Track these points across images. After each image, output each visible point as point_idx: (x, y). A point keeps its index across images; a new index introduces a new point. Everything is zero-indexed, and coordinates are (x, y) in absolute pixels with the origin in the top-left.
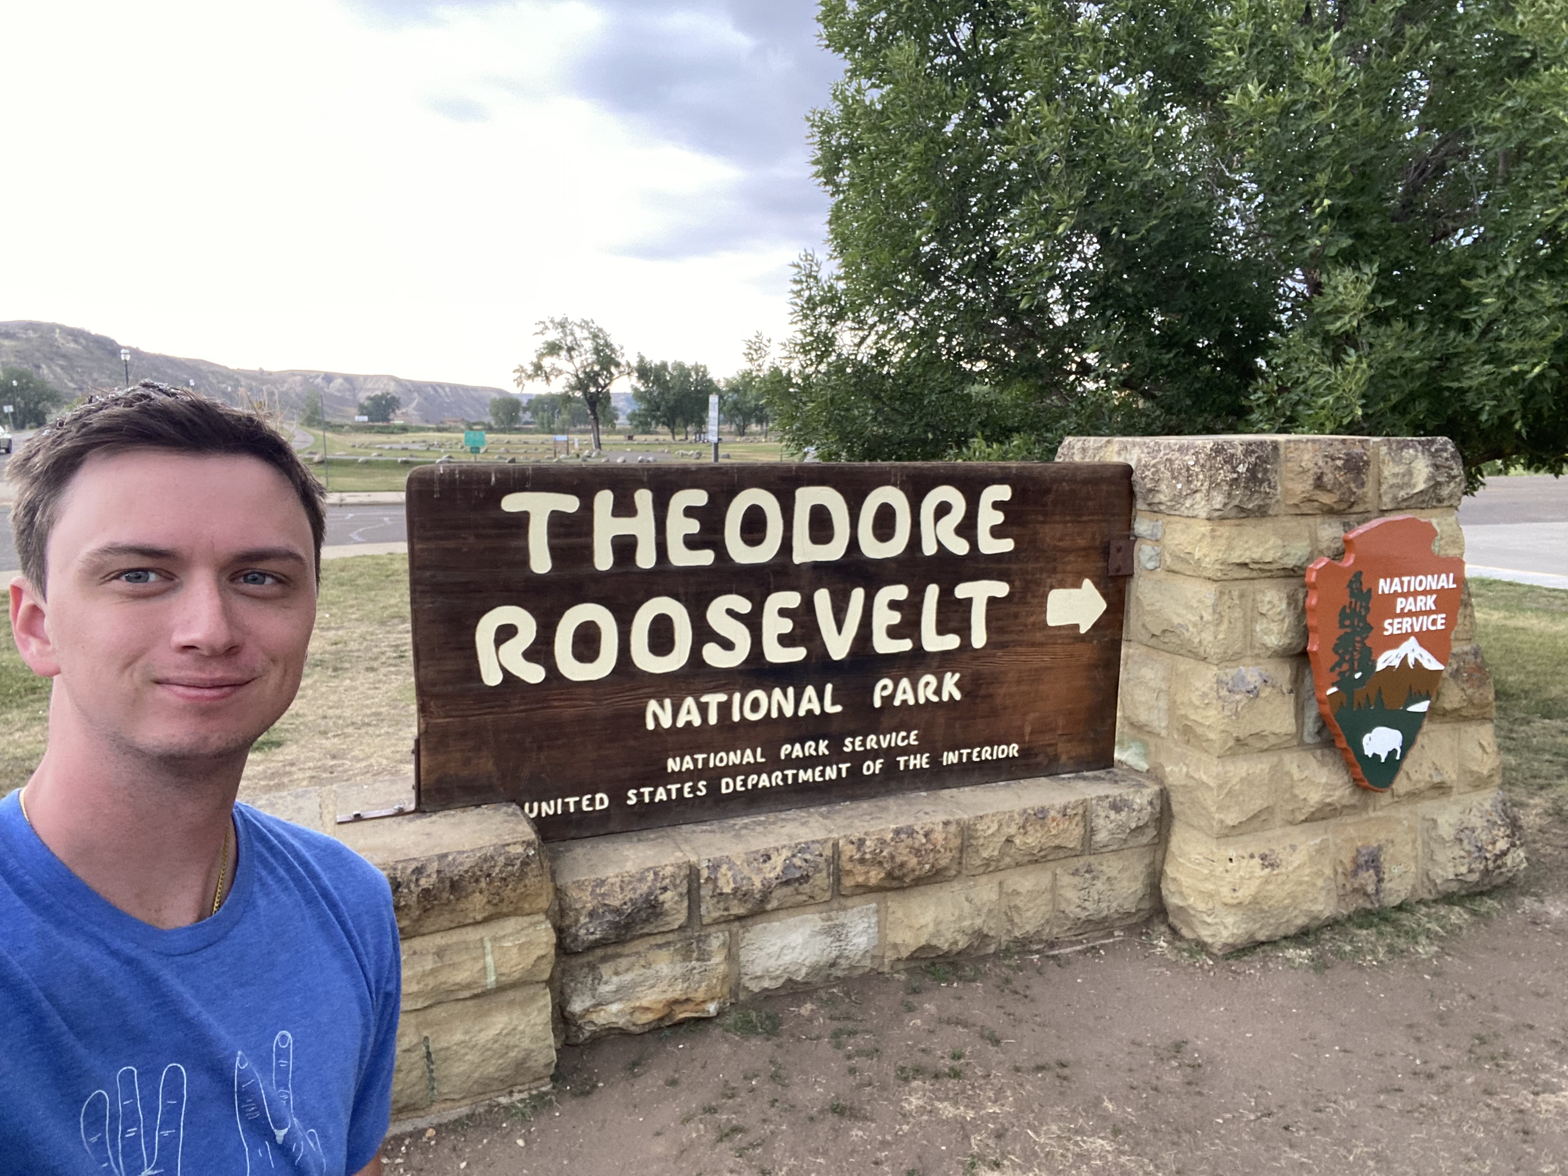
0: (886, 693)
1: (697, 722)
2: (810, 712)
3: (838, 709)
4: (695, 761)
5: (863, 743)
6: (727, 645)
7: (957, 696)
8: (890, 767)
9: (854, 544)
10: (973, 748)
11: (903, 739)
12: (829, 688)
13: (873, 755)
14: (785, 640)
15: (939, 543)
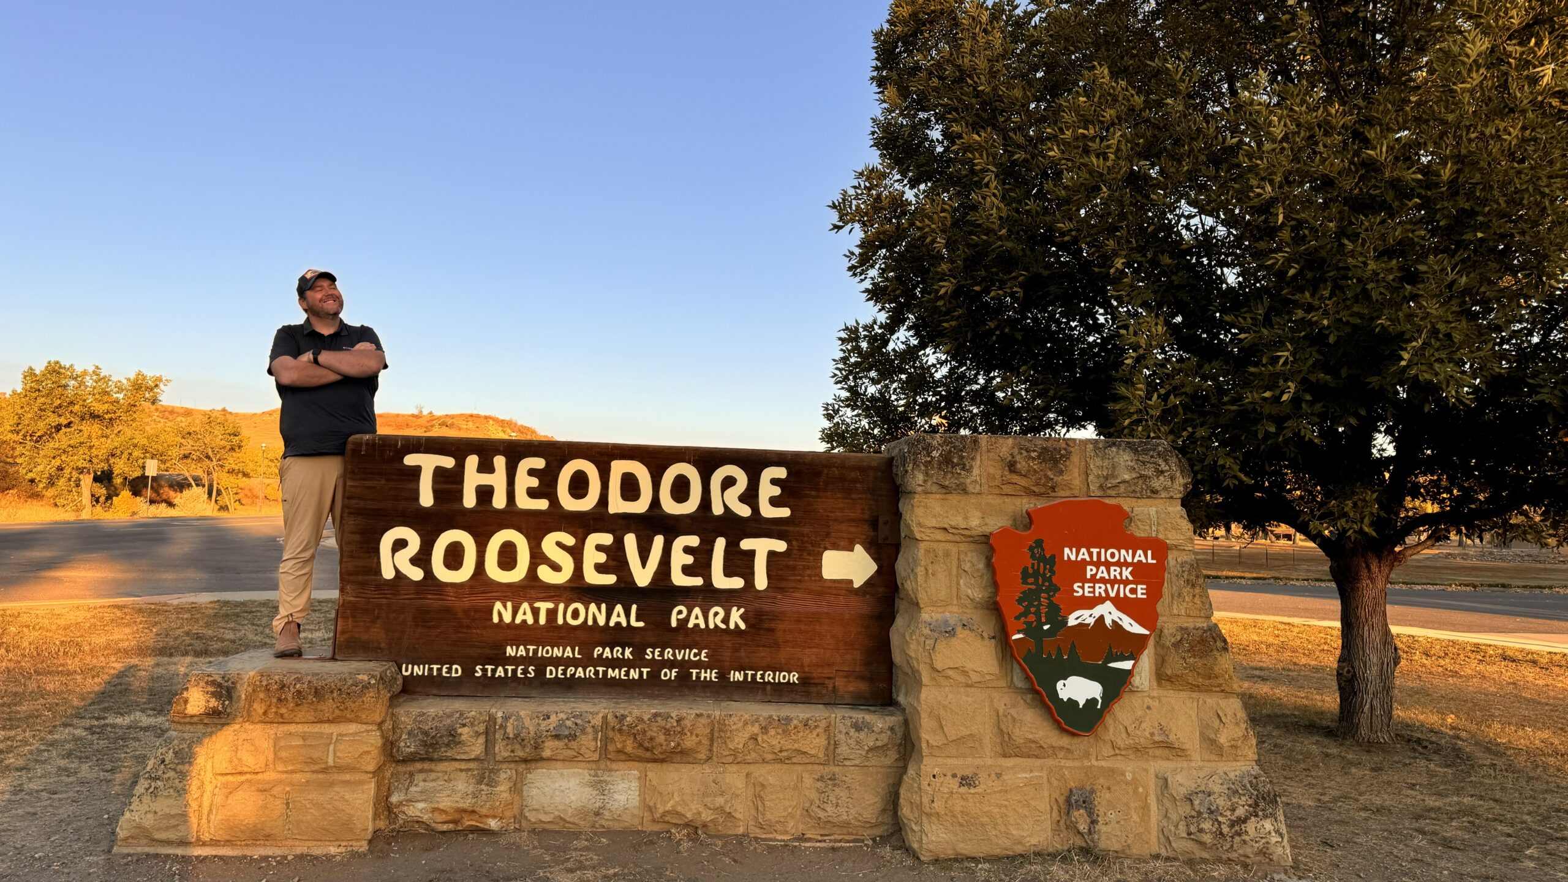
0: (681, 617)
1: (530, 621)
2: (618, 624)
3: (641, 624)
4: (527, 651)
5: (662, 654)
6: (556, 568)
7: (743, 626)
8: (684, 677)
9: (656, 502)
10: (756, 671)
11: (695, 655)
12: (634, 607)
13: (671, 664)
14: (600, 568)
15: (725, 506)
